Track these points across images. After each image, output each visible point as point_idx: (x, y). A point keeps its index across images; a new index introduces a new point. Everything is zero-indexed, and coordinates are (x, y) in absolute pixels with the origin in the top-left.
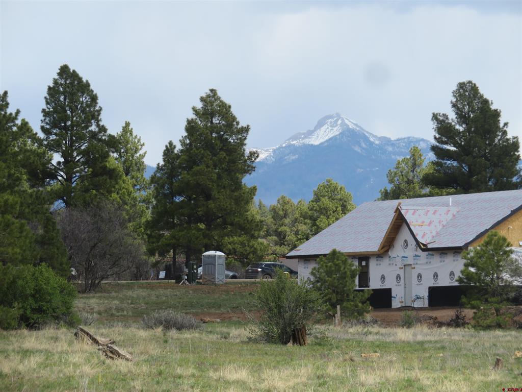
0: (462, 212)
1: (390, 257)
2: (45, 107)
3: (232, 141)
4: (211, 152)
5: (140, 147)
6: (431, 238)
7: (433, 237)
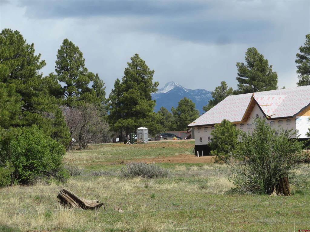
0: (288, 97)
1: (248, 124)
2: (57, 60)
3: (146, 77)
4: (137, 83)
5: (103, 85)
6: (272, 113)
7: (273, 112)
